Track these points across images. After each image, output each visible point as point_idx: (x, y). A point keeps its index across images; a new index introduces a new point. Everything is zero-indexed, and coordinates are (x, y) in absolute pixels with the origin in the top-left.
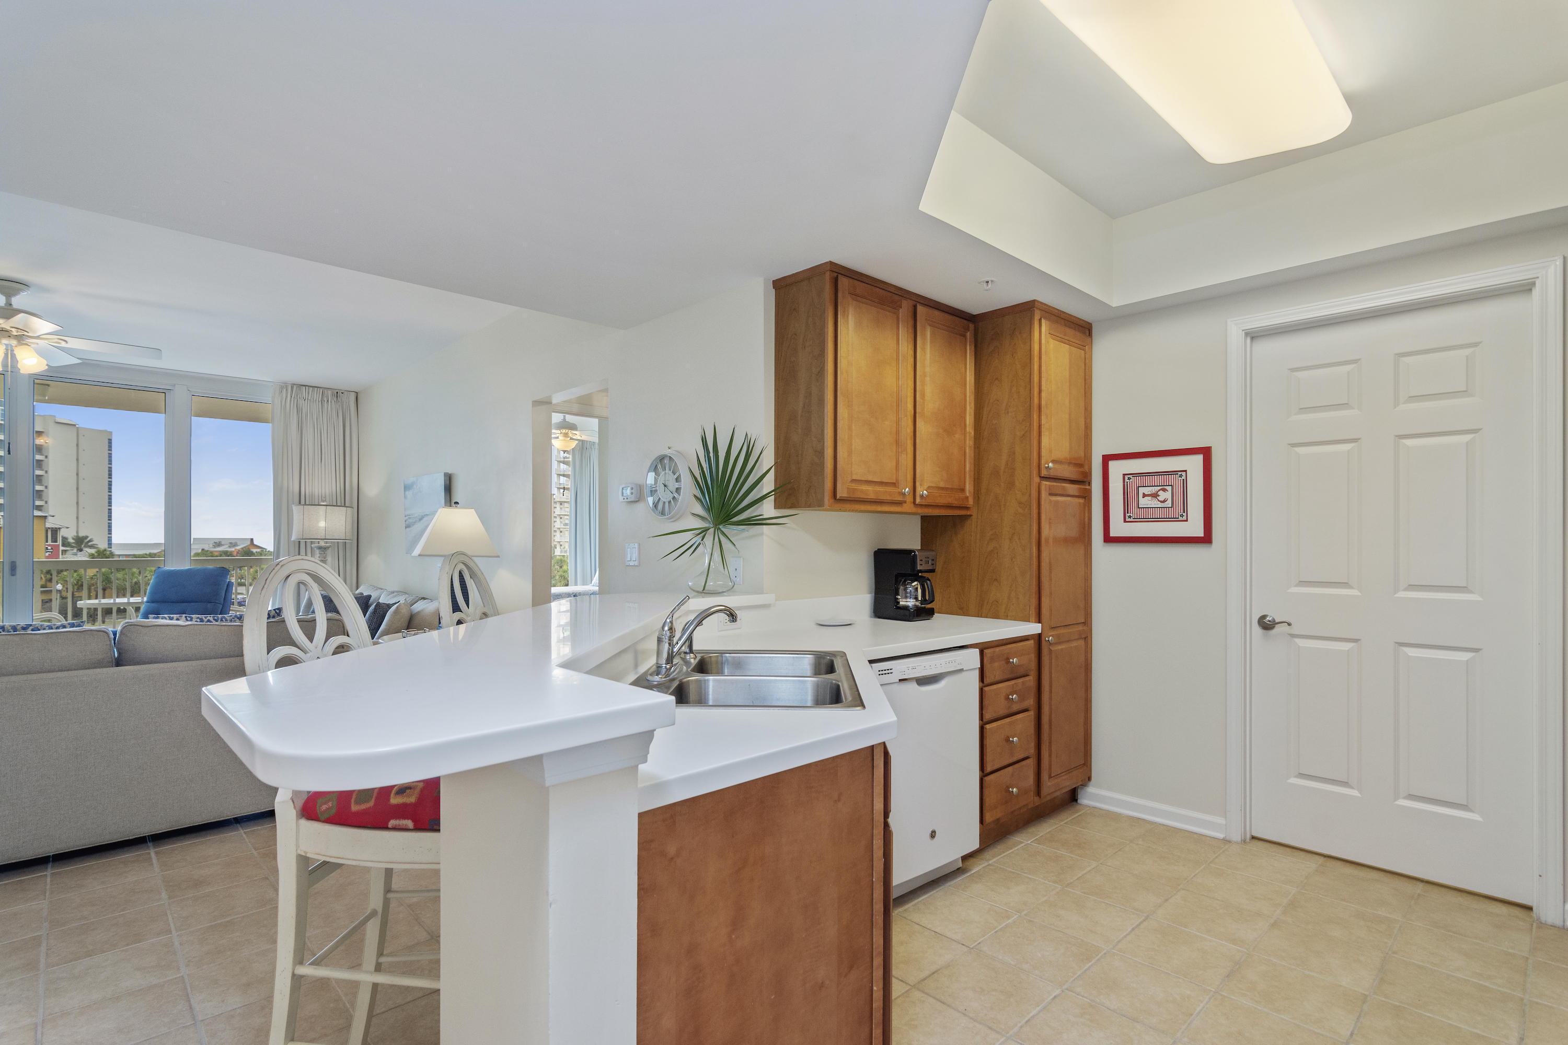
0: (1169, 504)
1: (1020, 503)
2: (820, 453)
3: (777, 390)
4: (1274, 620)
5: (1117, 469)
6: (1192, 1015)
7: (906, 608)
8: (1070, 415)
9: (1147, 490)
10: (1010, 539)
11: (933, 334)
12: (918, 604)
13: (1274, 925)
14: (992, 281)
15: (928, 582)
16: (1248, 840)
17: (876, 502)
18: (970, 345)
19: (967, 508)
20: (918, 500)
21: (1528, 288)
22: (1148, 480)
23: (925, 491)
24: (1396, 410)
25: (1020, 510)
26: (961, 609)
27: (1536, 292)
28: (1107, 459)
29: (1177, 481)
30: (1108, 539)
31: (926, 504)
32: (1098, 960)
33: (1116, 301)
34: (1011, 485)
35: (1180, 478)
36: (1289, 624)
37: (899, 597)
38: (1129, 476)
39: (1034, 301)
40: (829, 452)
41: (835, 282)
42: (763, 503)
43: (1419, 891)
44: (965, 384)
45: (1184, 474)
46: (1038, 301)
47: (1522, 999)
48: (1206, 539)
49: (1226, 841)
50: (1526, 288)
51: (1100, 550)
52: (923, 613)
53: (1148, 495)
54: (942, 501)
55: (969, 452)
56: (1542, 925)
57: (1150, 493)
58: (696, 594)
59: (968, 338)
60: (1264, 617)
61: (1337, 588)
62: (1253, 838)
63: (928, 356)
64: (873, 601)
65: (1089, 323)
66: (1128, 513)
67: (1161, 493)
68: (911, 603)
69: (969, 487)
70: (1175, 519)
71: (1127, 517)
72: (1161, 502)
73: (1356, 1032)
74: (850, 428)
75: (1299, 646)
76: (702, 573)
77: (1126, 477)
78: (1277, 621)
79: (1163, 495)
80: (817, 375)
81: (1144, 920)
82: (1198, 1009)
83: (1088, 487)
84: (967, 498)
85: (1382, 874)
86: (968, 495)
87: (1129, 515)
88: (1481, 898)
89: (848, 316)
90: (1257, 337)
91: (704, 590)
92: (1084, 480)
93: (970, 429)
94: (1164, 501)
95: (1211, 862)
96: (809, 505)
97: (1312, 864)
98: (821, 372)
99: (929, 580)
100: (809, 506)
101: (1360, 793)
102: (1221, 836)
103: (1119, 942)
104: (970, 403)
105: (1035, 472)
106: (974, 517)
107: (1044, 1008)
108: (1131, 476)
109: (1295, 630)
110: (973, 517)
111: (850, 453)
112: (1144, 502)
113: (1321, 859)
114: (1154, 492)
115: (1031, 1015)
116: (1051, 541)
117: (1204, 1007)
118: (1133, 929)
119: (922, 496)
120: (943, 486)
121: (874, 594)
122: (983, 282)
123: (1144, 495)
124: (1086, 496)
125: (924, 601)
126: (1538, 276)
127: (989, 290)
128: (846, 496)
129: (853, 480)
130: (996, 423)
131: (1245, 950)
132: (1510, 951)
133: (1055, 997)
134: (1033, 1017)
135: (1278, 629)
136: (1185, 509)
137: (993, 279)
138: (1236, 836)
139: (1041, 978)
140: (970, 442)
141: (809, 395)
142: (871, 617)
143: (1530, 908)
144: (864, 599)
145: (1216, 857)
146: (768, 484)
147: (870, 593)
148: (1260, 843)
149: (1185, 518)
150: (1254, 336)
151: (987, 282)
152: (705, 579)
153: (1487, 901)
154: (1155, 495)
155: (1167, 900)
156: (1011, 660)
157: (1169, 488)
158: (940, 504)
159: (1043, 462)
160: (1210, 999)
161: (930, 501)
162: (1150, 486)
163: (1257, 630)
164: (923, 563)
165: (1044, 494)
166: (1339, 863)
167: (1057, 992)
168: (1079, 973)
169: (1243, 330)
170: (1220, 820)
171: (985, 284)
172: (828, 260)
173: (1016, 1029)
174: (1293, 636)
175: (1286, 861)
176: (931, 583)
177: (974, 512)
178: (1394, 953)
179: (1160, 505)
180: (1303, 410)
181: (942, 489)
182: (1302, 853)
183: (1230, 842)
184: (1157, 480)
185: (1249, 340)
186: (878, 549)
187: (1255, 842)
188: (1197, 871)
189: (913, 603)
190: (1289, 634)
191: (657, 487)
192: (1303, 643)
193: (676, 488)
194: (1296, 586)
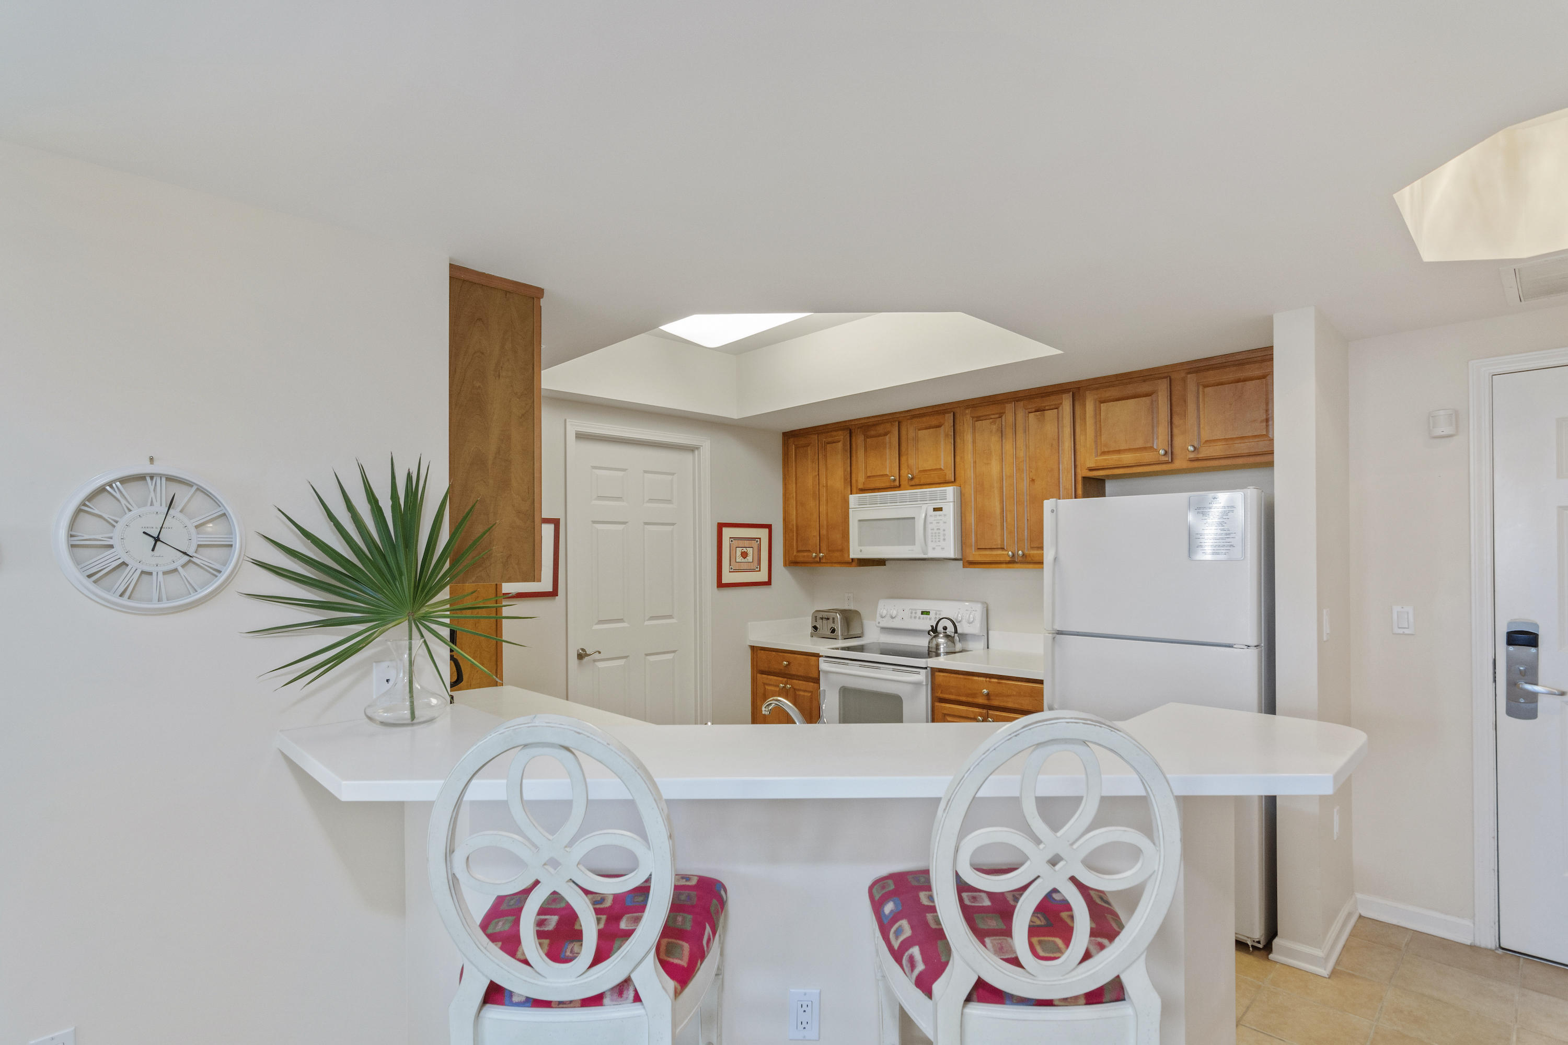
21: (696, 449)
24: (644, 505)
27: (702, 453)
36: (600, 653)
48: (554, 593)
61: (613, 623)
75: (597, 668)
80: (520, 418)
90: (581, 438)
98: (527, 416)
109: (596, 657)
126: (700, 445)
135: (587, 658)
141: (506, 439)
169: (575, 431)
174: (595, 661)
185: (577, 438)
190: (593, 661)
191: (111, 538)
192: (601, 665)
193: (199, 546)
194: (597, 624)
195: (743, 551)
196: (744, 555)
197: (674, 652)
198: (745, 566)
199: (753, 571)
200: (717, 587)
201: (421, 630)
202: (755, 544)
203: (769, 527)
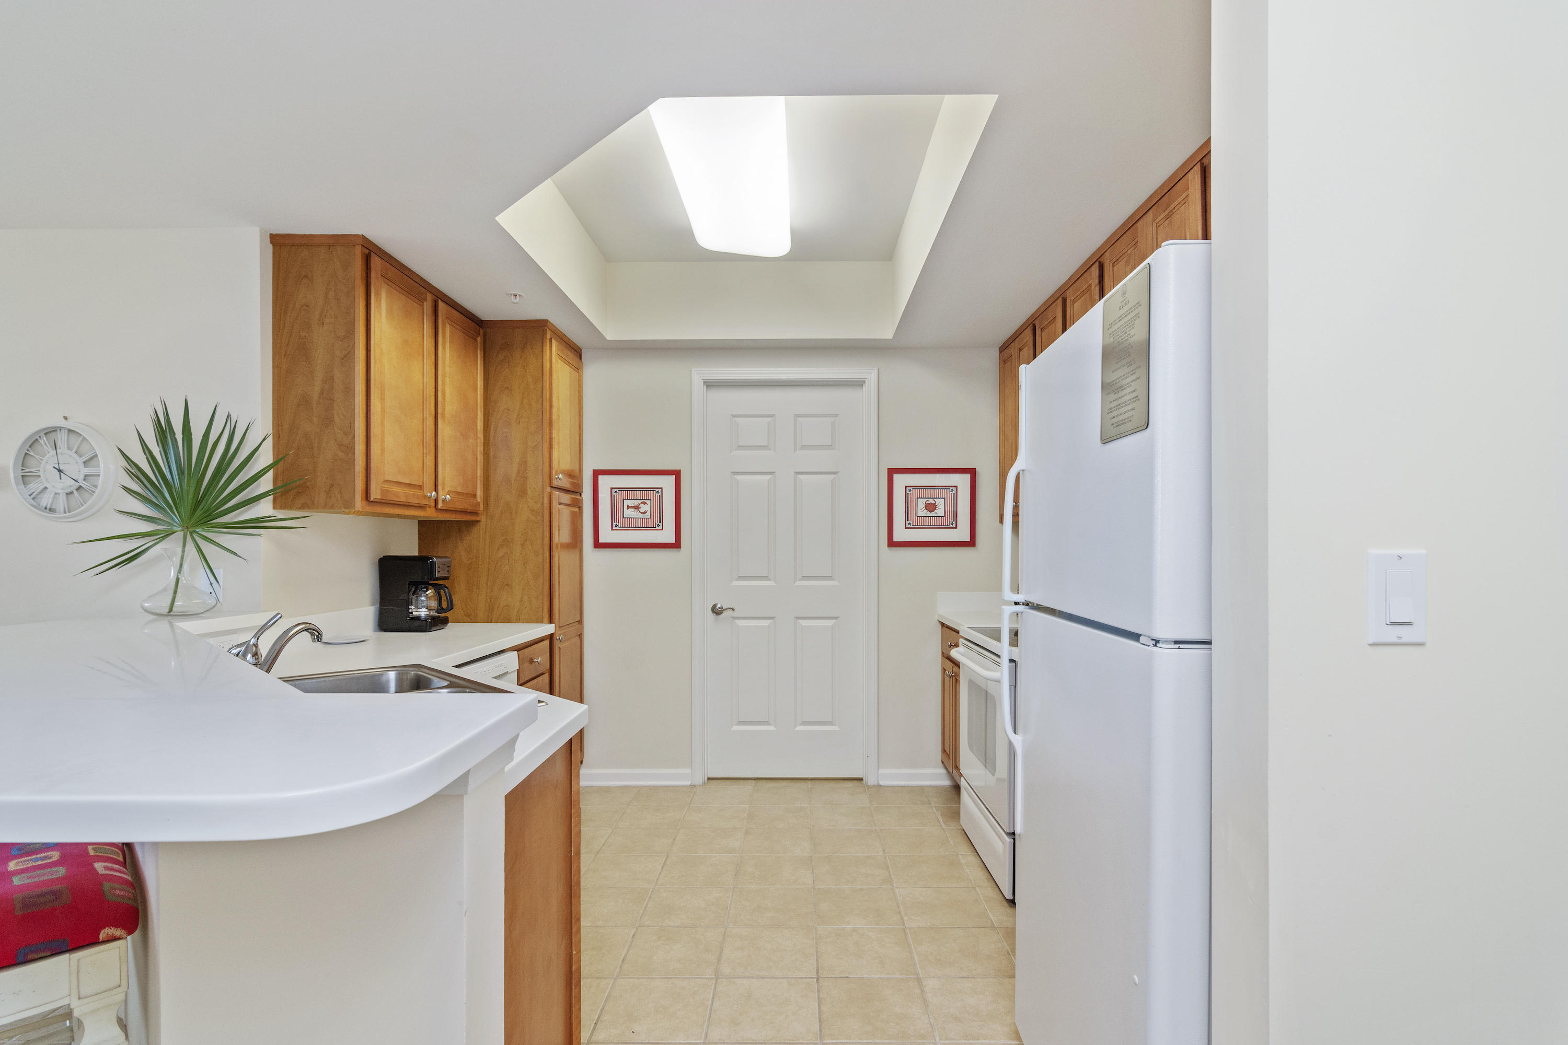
0: (648, 515)
1: (532, 511)
2: (350, 449)
3: (276, 366)
4: (721, 608)
5: (605, 483)
6: (727, 908)
7: (418, 618)
8: (570, 431)
9: (631, 503)
10: (523, 546)
11: (452, 333)
12: (433, 613)
13: (747, 833)
14: (520, 295)
15: (446, 590)
16: (706, 781)
17: (405, 505)
18: (480, 350)
19: (475, 513)
20: (440, 505)
21: (861, 383)
22: (631, 494)
23: (448, 496)
24: (796, 453)
25: (533, 518)
26: (469, 616)
27: (865, 387)
28: (597, 473)
29: (654, 496)
30: (597, 545)
31: (447, 508)
32: (650, 897)
33: (610, 335)
34: (523, 493)
35: (657, 494)
36: (733, 610)
37: (413, 607)
38: (616, 490)
39: (546, 321)
40: (360, 448)
41: (367, 260)
42: (260, 502)
43: (810, 786)
44: (477, 389)
45: (660, 490)
46: (550, 322)
47: (876, 830)
48: (677, 545)
49: (693, 786)
50: (859, 384)
51: (591, 556)
52: (436, 623)
53: (632, 507)
54: (459, 506)
55: (480, 458)
56: (869, 787)
57: (633, 505)
58: (153, 617)
59: (479, 342)
60: (715, 606)
61: (755, 580)
62: (709, 779)
63: (448, 355)
64: (378, 614)
65: (580, 349)
66: (614, 522)
67: (642, 506)
68: (423, 613)
69: (479, 493)
70: (653, 528)
71: (614, 526)
72: (642, 513)
73: (815, 879)
74: (382, 424)
75: (738, 626)
76: (165, 590)
77: (613, 491)
78: (724, 608)
79: (643, 508)
80: (343, 359)
81: (667, 858)
82: (729, 902)
83: (578, 497)
84: (478, 503)
85: (789, 781)
86: (479, 500)
87: (615, 524)
88: (840, 781)
89: (380, 300)
90: (711, 386)
91: (171, 610)
92: (575, 490)
93: (480, 435)
94: (645, 513)
95: (689, 804)
96: (329, 507)
97: (749, 786)
98: (349, 356)
99: (447, 588)
100: (332, 507)
101: (775, 727)
102: (688, 783)
103: (657, 880)
104: (480, 408)
105: (547, 482)
106: (483, 524)
107: (630, 946)
108: (617, 490)
109: (736, 614)
110: (481, 523)
111: (383, 450)
112: (629, 513)
113: (753, 782)
114: (636, 505)
115: (623, 955)
116: (559, 545)
117: (732, 901)
118: (663, 867)
119: (444, 501)
120: (460, 491)
121: (378, 606)
122: (511, 294)
123: (628, 507)
124: (577, 504)
125: (440, 610)
126: (867, 377)
127: (517, 303)
128: (379, 498)
129: (387, 481)
130: (506, 432)
131: (738, 855)
132: (862, 806)
133: (634, 935)
134: (625, 956)
135: (725, 614)
136: (661, 520)
137: (521, 294)
138: (699, 780)
139: (616, 926)
140: (480, 449)
141: (329, 379)
142: (375, 631)
143: (861, 779)
144: (368, 612)
145: (692, 799)
146: (266, 483)
147: (373, 604)
148: (714, 781)
149: (660, 527)
150: (710, 385)
151: (515, 295)
152: (171, 597)
153: (841, 781)
154: (637, 508)
155: (674, 839)
156: (535, 660)
157: (648, 502)
158: (458, 510)
159: (554, 473)
160: (733, 893)
161: (451, 506)
162: (633, 500)
163: (711, 615)
164: (440, 569)
165: (554, 503)
166: (764, 781)
167: (633, 931)
168: (641, 912)
169: (703, 379)
170: (688, 771)
171: (513, 297)
172: (360, 233)
173: (618, 970)
174: (734, 618)
175: (734, 788)
176: (449, 591)
177: (483, 519)
178: (813, 827)
179: (642, 516)
180: (741, 447)
181: (459, 493)
182: (741, 781)
183: (695, 786)
184: (641, 494)
185: (705, 387)
186: (384, 556)
187: (710, 781)
188: (684, 813)
189: (426, 613)
190: (732, 617)
191: (39, 471)
192: (741, 623)
193: (86, 476)
194: (737, 580)
195: (927, 502)
196: (931, 507)
197: (836, 618)
198: (933, 522)
199: (947, 527)
200: (888, 546)
201: (197, 540)
202: (949, 495)
203: (972, 472)
